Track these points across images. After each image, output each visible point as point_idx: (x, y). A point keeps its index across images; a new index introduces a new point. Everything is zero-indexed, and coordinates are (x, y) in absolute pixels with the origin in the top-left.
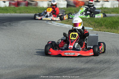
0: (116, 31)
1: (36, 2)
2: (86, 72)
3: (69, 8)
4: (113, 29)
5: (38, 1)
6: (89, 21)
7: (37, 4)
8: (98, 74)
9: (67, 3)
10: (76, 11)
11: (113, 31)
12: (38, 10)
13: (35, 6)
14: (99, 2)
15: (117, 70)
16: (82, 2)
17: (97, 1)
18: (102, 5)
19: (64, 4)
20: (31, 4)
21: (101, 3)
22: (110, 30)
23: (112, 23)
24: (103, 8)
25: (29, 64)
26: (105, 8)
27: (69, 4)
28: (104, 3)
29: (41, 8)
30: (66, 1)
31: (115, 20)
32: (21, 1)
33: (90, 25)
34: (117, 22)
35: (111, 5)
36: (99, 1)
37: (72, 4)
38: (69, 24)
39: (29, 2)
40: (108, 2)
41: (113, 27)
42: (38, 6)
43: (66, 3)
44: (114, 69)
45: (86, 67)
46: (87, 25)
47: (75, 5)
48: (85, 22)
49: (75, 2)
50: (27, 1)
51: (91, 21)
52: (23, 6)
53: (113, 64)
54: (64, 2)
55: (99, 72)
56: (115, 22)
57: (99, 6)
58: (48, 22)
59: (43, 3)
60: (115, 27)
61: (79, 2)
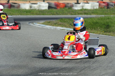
0: (96, 31)
1: (18, 4)
2: (67, 71)
3: (50, 10)
4: (93, 30)
5: (20, 4)
6: (70, 22)
7: (19, 6)
8: (79, 74)
9: (49, 5)
10: (57, 12)
11: (93, 32)
12: (21, 12)
13: (18, 8)
14: (79, 4)
15: (97, 69)
16: (63, 4)
17: (78, 3)
18: (83, 7)
19: (46, 6)
20: (14, 6)
21: (81, 4)
22: (90, 31)
23: (92, 24)
24: (83, 10)
25: (12, 64)
26: (86, 10)
27: (50, 6)
28: (84, 5)
29: (23, 10)
30: (48, 3)
31: (95, 21)
32: (4, 4)
33: (70, 26)
34: (97, 23)
35: (91, 7)
36: (79, 2)
37: (53, 6)
38: (50, 25)
39: (12, 4)
40: (88, 3)
41: (93, 28)
42: (21, 8)
43: (47, 5)
44: (94, 69)
45: (67, 66)
46: (68, 26)
47: (56, 7)
48: (65, 23)
49: (57, 4)
50: (10, 4)
51: (72, 23)
52: (6, 8)
53: (93, 64)
54: (45, 4)
55: (80, 71)
56: (95, 23)
57: (79, 7)
58: (31, 23)
59: (25, 5)
60: (95, 27)
61: (60, 4)
